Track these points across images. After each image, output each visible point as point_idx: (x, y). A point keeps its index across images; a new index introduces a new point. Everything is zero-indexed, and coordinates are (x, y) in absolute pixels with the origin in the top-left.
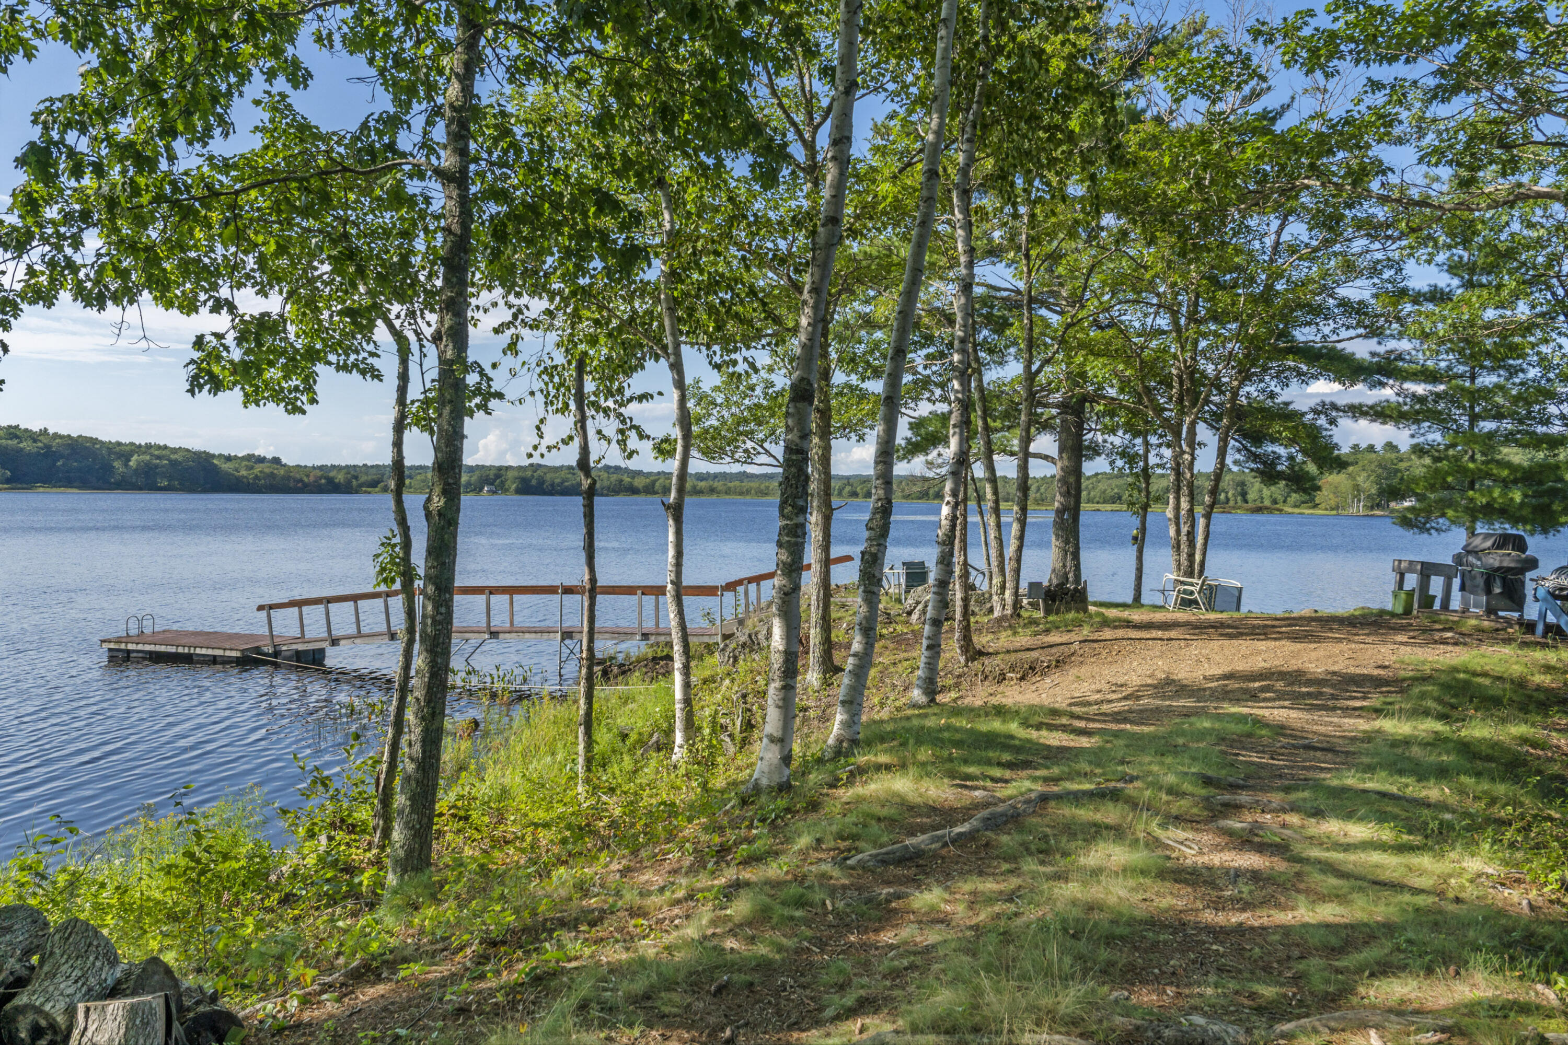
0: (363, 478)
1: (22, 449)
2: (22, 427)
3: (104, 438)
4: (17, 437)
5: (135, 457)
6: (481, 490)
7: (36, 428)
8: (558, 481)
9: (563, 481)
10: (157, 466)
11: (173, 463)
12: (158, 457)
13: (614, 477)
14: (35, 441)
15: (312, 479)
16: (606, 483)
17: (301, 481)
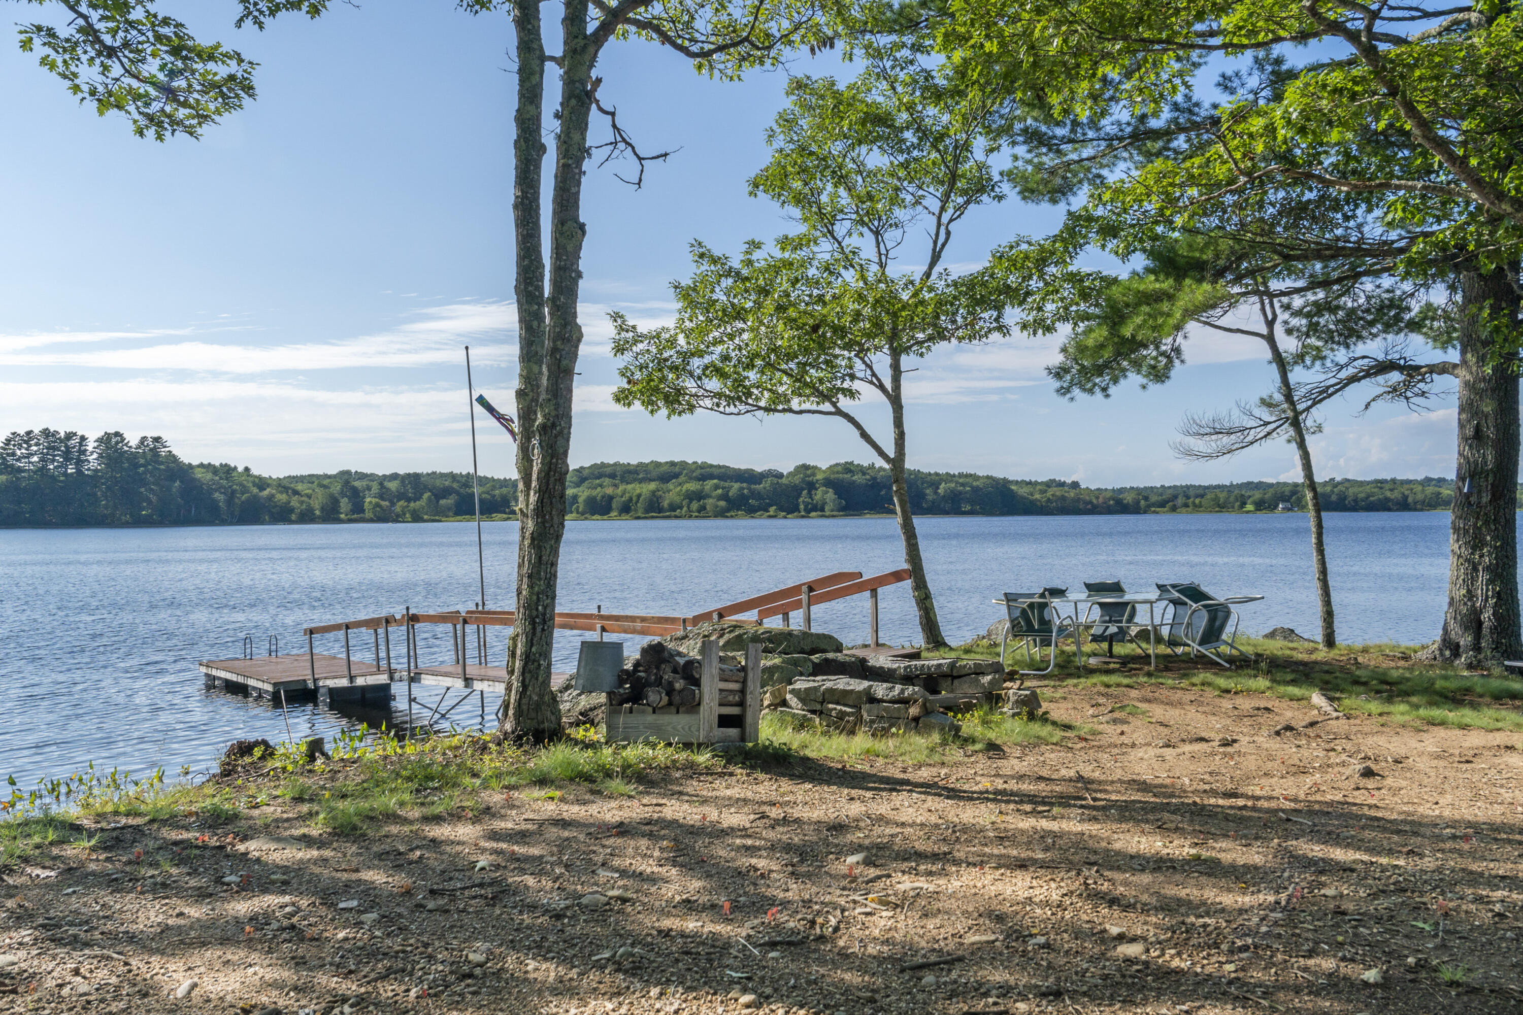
0: (1154, 498)
1: (854, 481)
2: (856, 463)
3: (925, 470)
4: (850, 471)
5: (943, 485)
6: (1276, 507)
7: (866, 464)
8: (1362, 495)
9: (1368, 497)
10: (960, 493)
11: (976, 490)
12: (963, 485)
13: (1430, 490)
14: (864, 474)
15: (1101, 500)
16: (1420, 497)
17: (1091, 502)
